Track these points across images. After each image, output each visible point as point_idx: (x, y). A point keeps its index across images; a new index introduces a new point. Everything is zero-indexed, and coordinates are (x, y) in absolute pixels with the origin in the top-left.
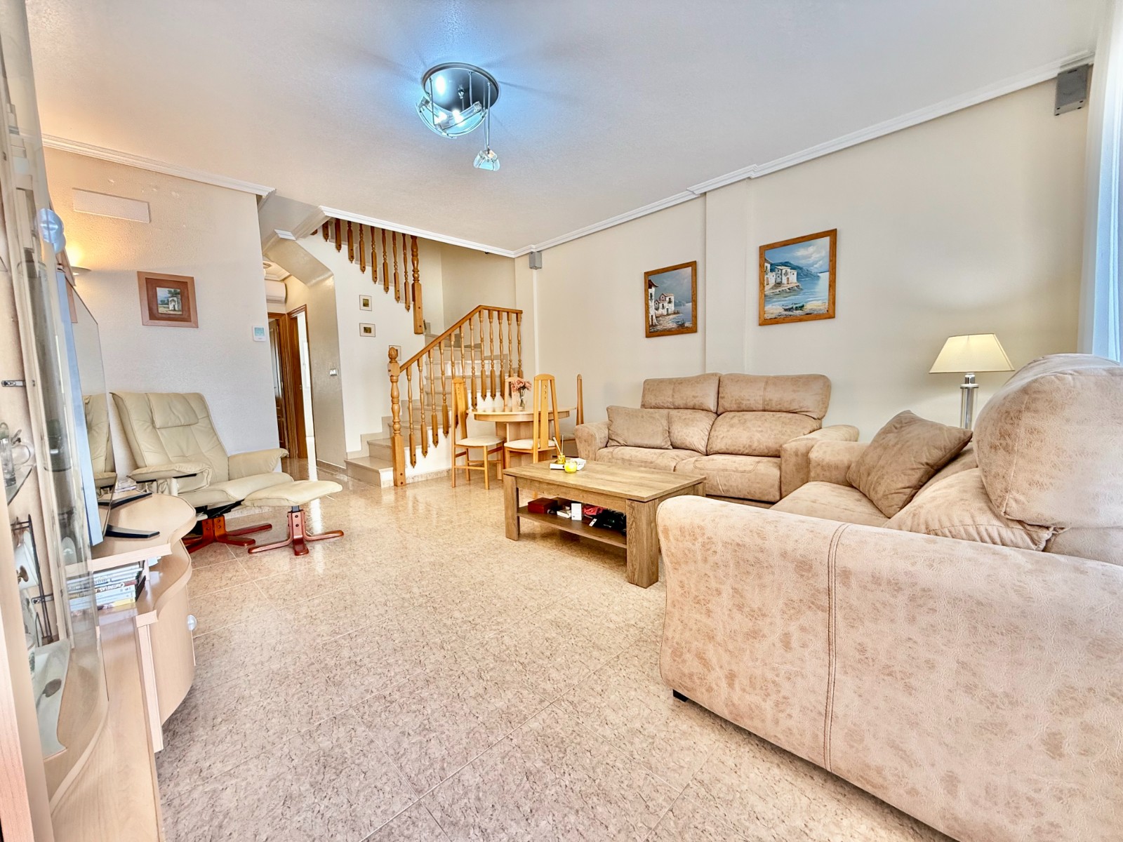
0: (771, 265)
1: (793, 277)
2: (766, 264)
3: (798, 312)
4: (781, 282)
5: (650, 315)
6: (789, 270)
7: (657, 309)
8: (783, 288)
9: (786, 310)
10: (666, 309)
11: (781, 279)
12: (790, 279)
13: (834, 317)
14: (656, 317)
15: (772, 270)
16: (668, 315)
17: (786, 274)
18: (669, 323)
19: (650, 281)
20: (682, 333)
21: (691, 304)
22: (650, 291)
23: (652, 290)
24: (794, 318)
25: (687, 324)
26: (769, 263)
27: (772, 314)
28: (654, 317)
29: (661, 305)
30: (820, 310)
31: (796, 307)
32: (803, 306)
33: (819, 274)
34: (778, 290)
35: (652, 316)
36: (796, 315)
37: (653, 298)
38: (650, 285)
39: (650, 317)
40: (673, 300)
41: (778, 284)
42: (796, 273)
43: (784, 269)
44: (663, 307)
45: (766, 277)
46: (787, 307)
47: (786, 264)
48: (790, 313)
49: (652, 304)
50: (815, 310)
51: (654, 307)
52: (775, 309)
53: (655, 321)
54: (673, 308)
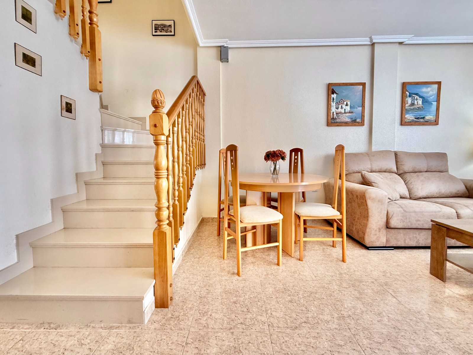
0: (410, 93)
1: (420, 102)
2: (407, 92)
3: (421, 120)
4: (414, 103)
5: (332, 112)
6: (418, 98)
7: (337, 108)
8: (415, 107)
9: (416, 118)
10: (343, 109)
11: (414, 102)
12: (419, 103)
13: (438, 125)
14: (336, 114)
15: (410, 96)
16: (345, 113)
17: (417, 99)
18: (346, 118)
19: (333, 89)
20: (355, 125)
21: (361, 108)
22: (332, 96)
23: (334, 96)
24: (420, 123)
25: (358, 120)
26: (408, 92)
27: (409, 119)
28: (335, 113)
29: (340, 106)
30: (432, 120)
31: (421, 118)
32: (424, 117)
33: (432, 103)
34: (412, 107)
35: (333, 112)
36: (420, 121)
37: (335, 101)
38: (333, 92)
39: (332, 113)
40: (349, 103)
41: (413, 104)
42: (421, 100)
43: (416, 97)
44: (342, 107)
45: (406, 99)
46: (416, 117)
47: (417, 94)
48: (418, 120)
49: (333, 104)
50: (430, 120)
51: (335, 107)
52: (409, 117)
53: (335, 116)
54: (349, 109)
